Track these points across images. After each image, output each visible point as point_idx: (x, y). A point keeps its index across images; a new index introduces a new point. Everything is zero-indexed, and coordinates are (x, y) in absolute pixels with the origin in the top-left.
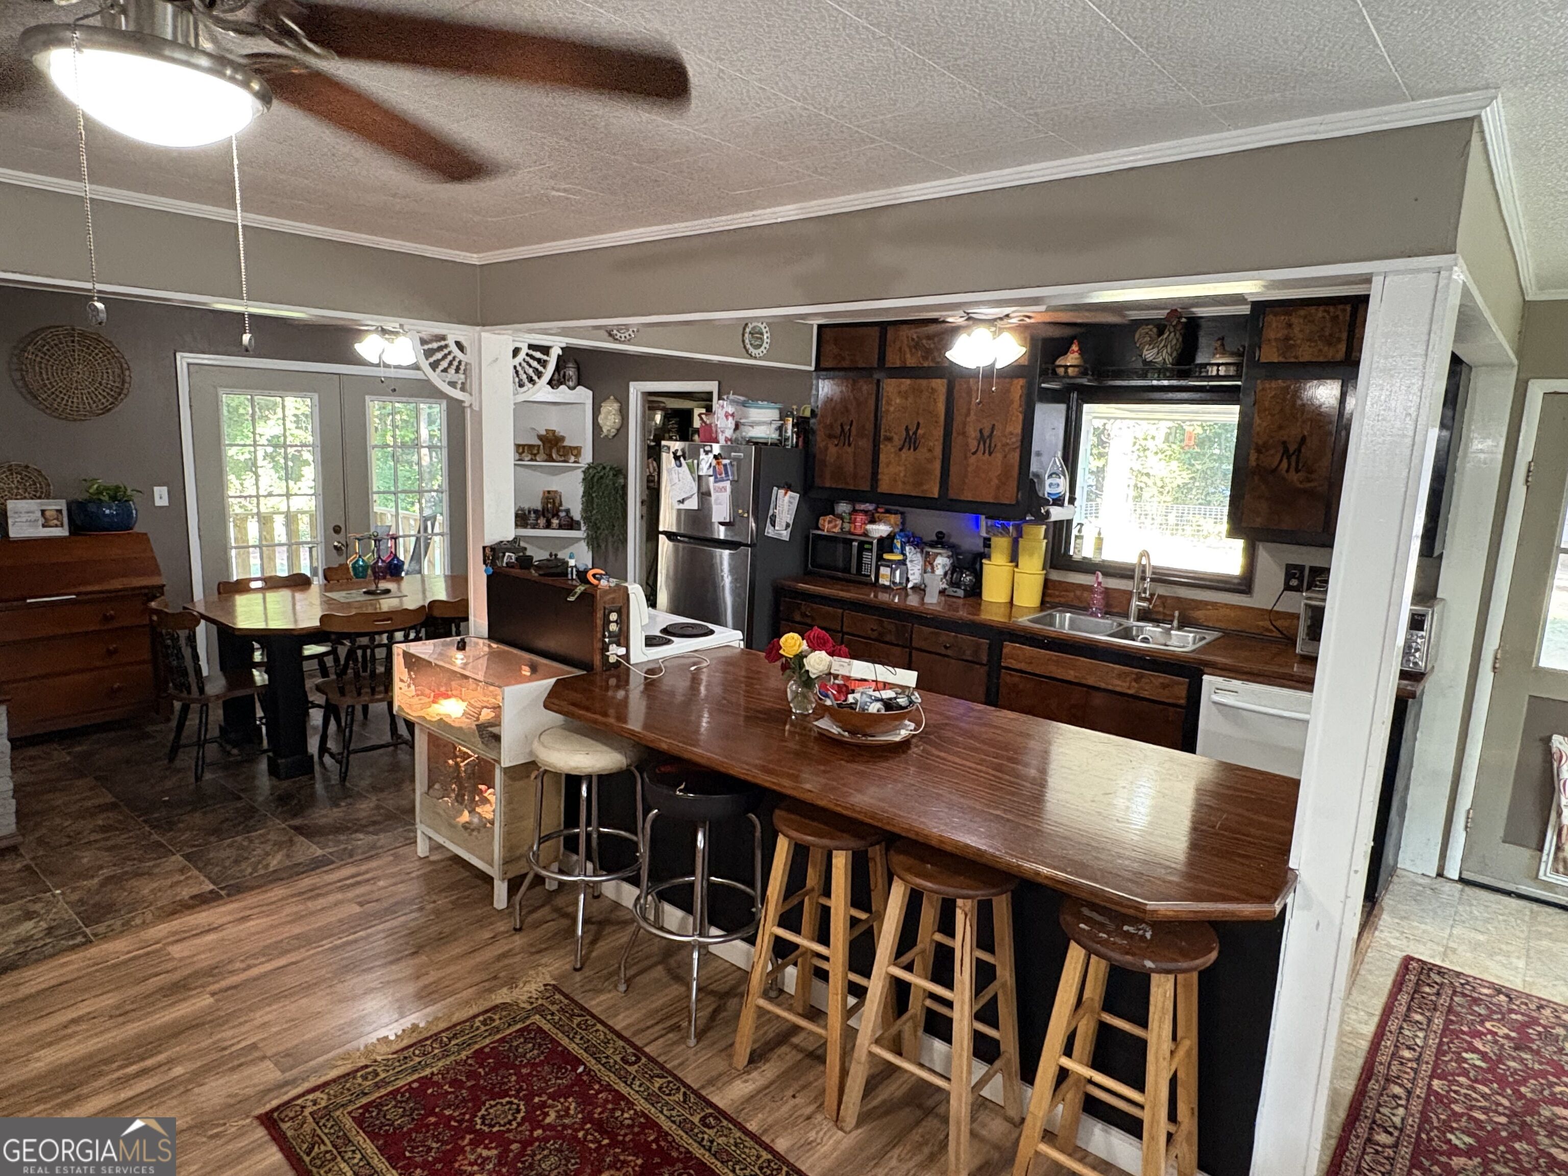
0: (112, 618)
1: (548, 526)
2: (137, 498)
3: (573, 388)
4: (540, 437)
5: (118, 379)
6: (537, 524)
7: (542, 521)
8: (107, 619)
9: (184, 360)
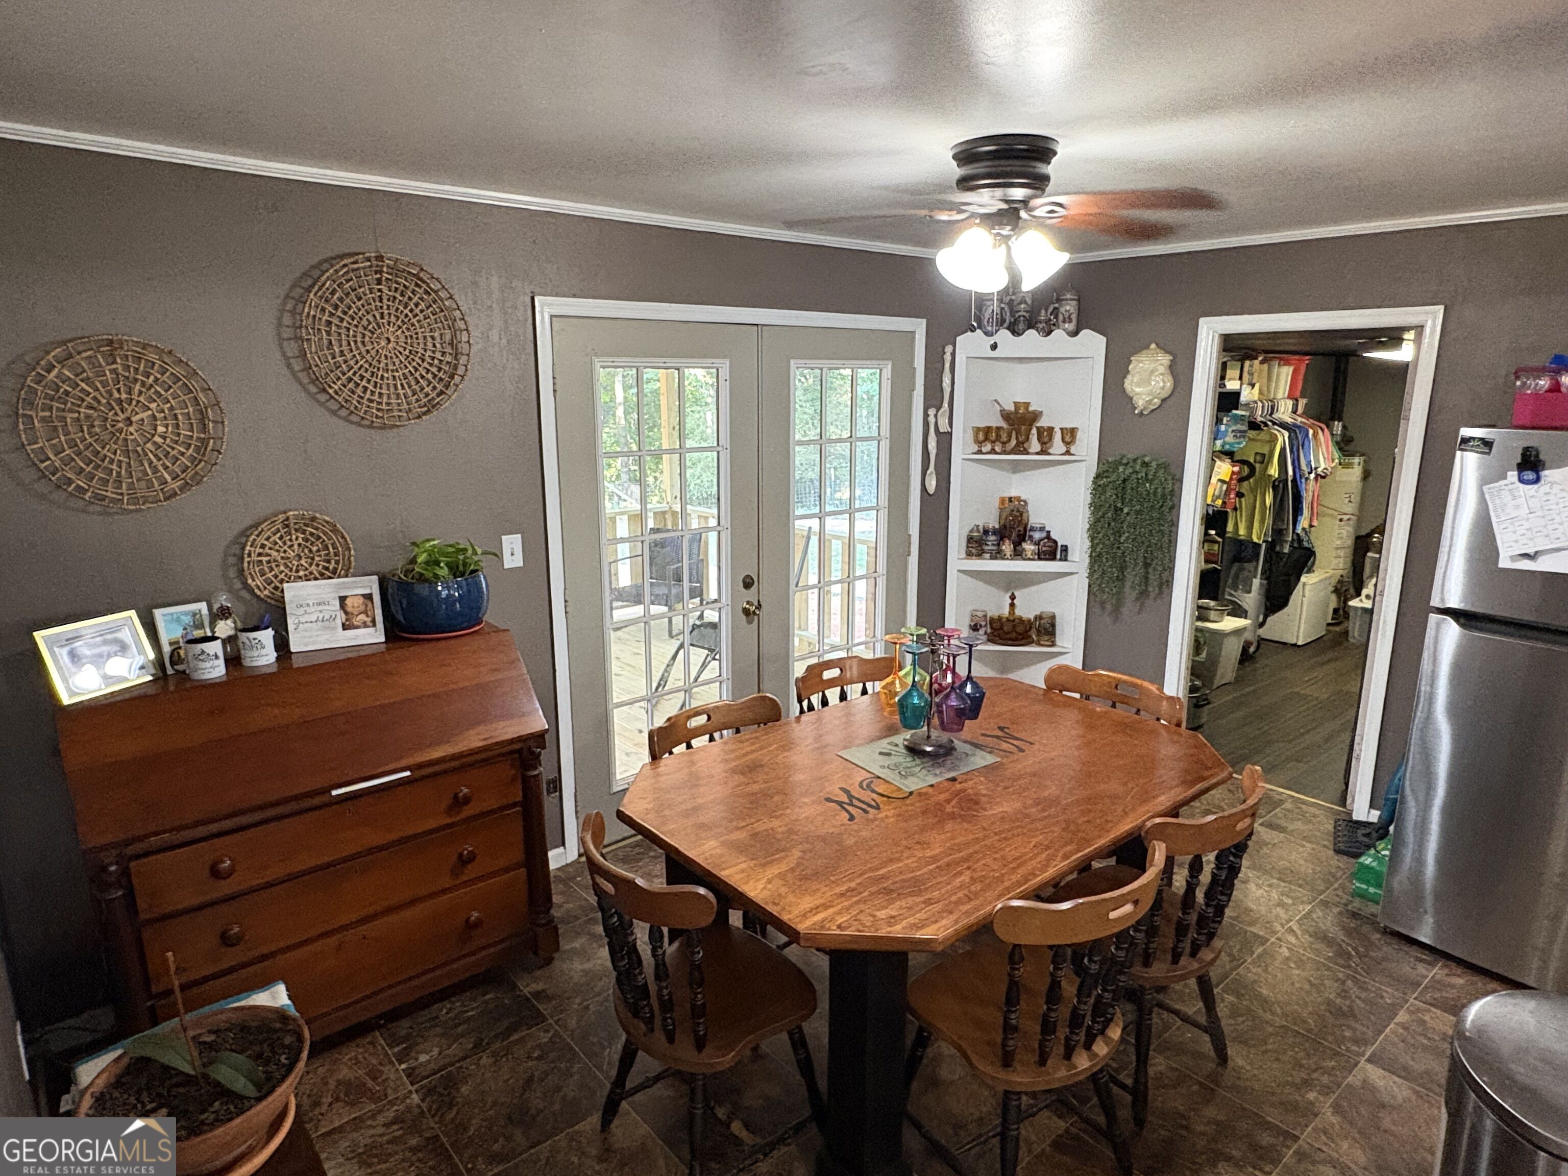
0: (467, 800)
1: (1018, 554)
2: (486, 563)
3: (1075, 334)
4: (1006, 416)
5: (448, 350)
6: (999, 552)
7: (1007, 547)
8: (458, 803)
9: (546, 307)
